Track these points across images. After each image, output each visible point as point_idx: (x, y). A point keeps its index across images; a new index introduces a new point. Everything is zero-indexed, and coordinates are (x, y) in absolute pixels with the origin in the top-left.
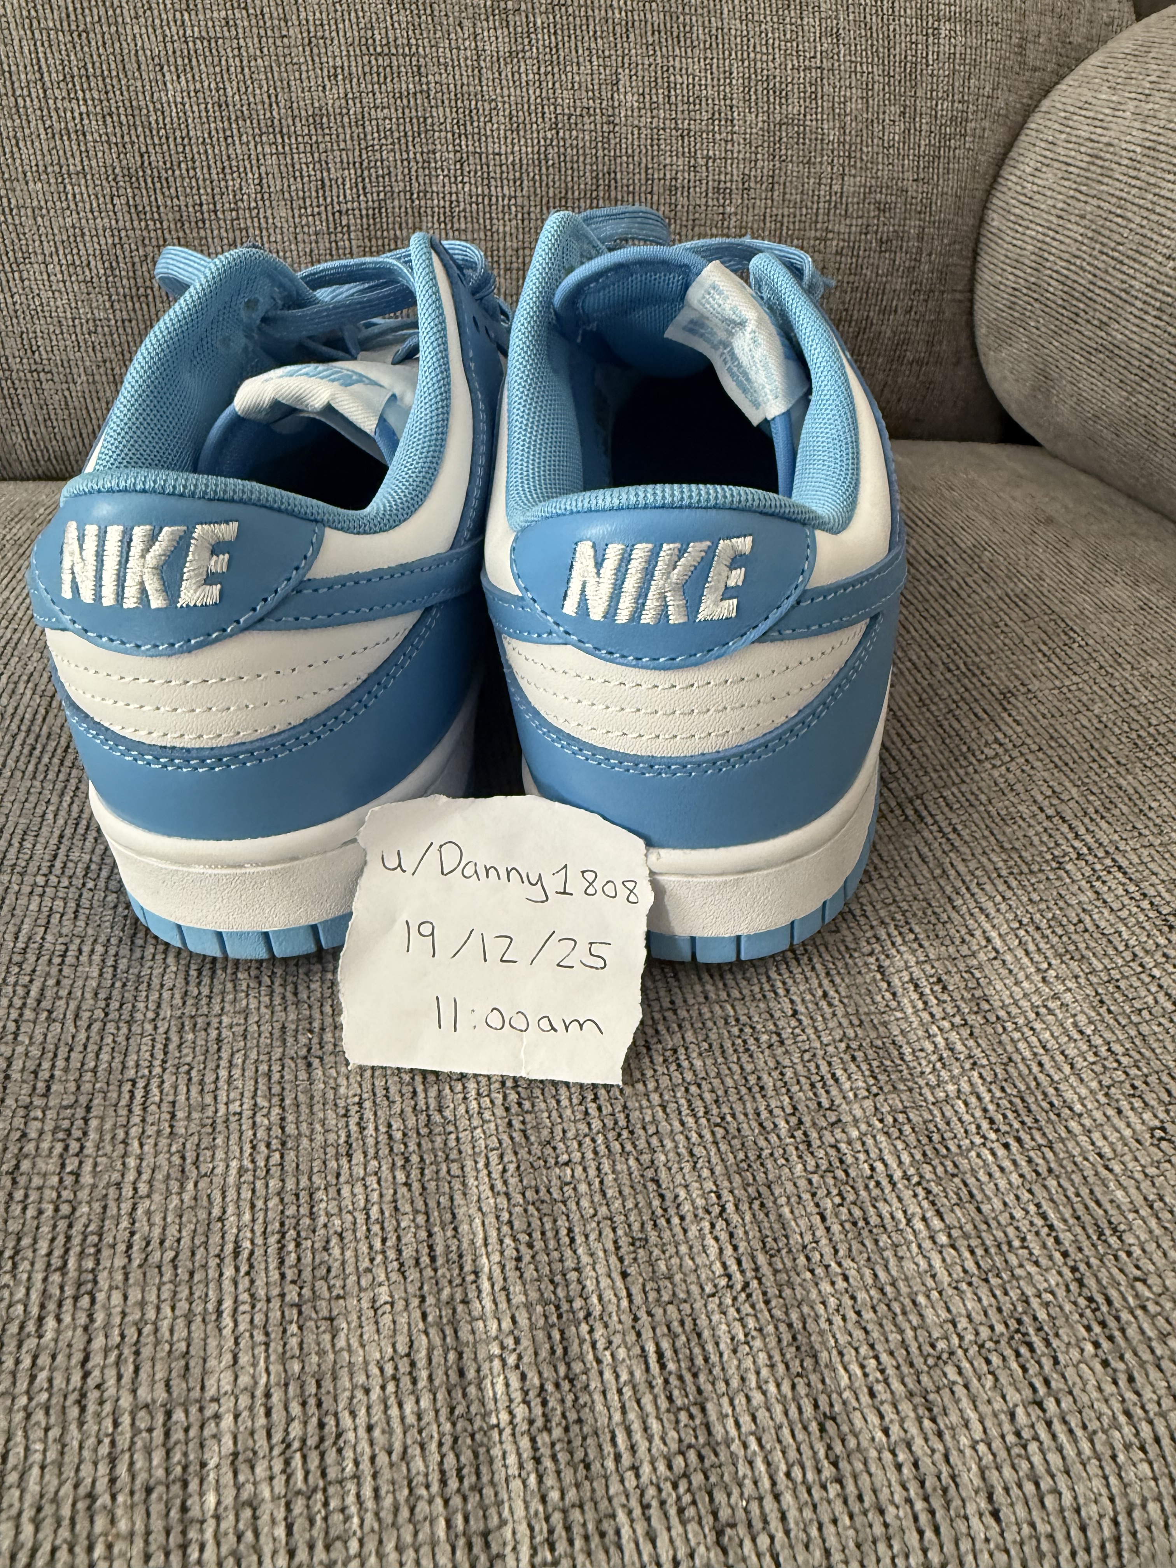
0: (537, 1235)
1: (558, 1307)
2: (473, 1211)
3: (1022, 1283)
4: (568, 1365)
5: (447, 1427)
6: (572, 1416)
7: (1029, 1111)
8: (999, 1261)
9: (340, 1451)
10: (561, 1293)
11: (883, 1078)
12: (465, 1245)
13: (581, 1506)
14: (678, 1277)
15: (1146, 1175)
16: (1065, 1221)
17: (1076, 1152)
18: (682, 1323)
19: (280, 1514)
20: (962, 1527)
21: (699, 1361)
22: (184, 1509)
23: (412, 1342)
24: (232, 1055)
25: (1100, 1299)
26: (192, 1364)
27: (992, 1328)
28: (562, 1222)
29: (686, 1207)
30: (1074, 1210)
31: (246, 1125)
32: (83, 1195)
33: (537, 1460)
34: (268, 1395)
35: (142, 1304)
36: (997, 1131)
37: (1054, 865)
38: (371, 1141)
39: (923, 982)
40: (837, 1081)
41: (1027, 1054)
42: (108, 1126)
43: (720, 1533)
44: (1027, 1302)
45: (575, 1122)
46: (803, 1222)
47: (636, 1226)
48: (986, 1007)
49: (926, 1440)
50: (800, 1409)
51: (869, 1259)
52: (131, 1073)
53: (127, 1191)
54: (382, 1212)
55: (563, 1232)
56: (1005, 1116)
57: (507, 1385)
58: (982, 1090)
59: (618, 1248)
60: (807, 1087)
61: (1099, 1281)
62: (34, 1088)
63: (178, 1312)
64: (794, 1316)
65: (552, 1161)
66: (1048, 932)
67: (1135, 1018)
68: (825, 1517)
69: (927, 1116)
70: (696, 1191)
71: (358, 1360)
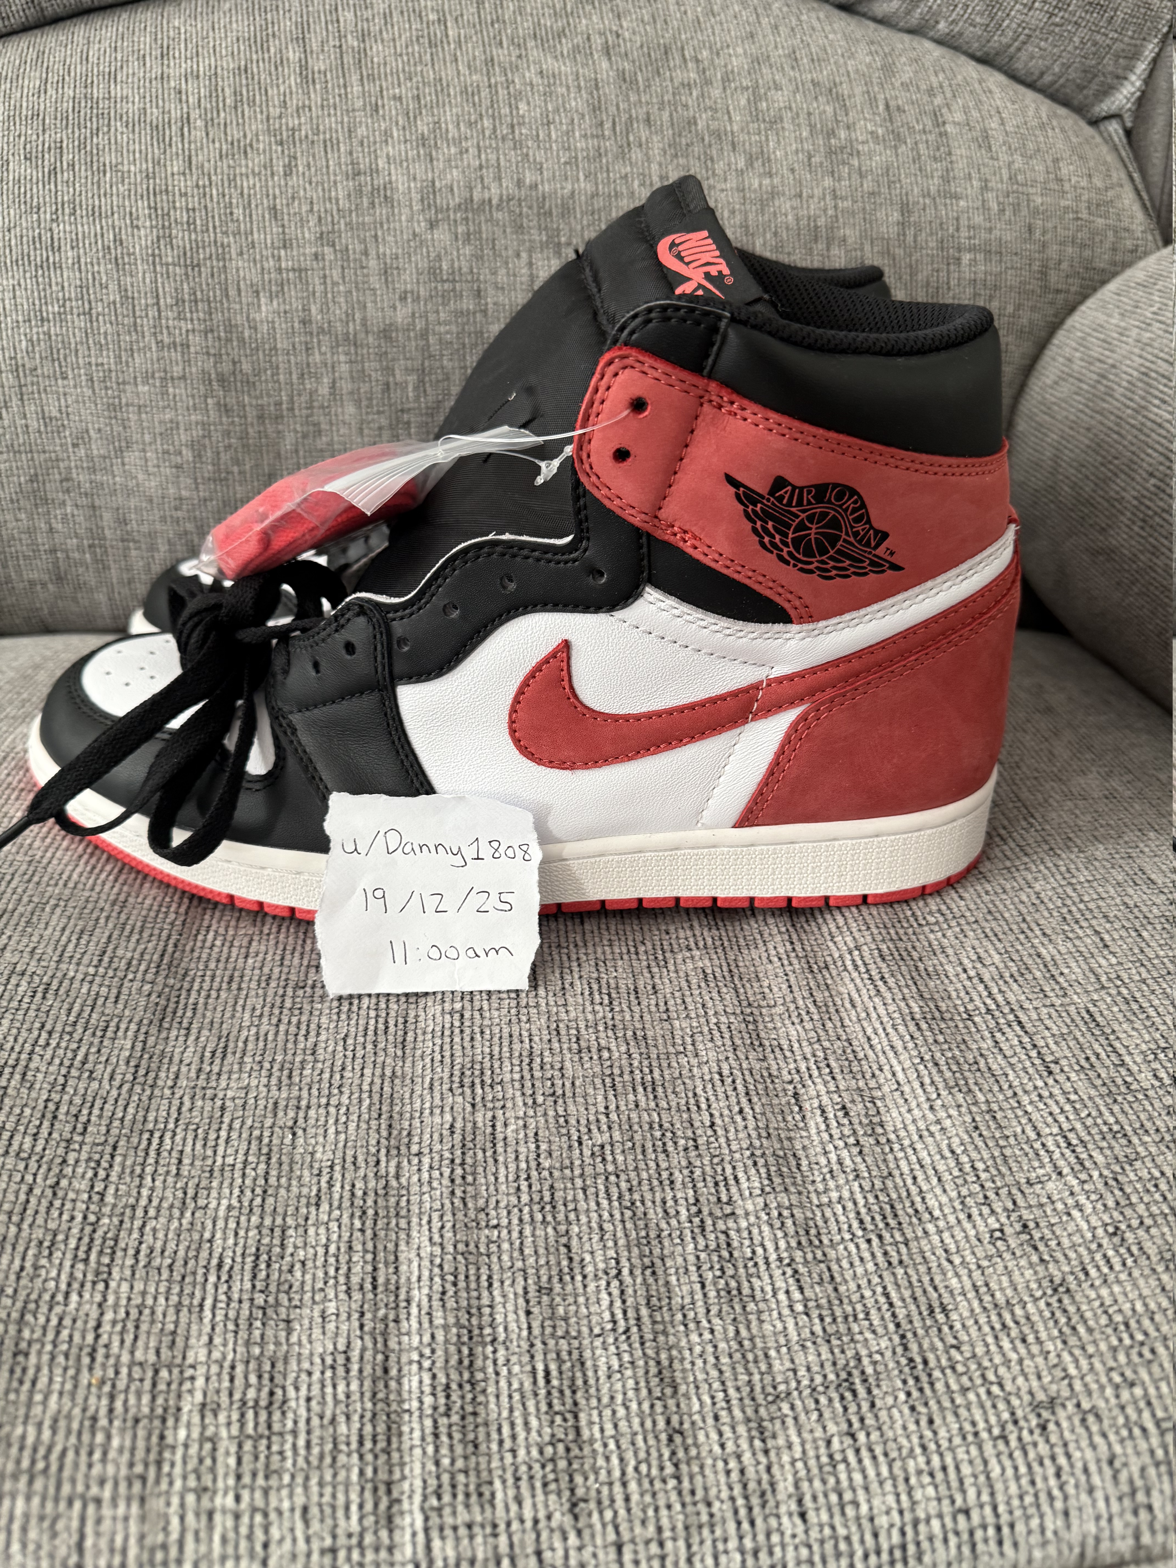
0: (462, 1277)
1: (470, 1332)
2: (413, 1255)
3: (859, 1346)
4: (472, 1373)
5: (369, 1405)
6: (469, 1409)
7: (896, 1215)
8: (842, 1328)
9: (284, 1413)
10: (474, 1321)
11: (777, 1180)
12: (402, 1280)
13: (466, 1472)
14: (573, 1320)
15: (979, 1267)
16: (903, 1300)
17: (927, 1248)
18: (570, 1353)
19: (233, 1449)
20: (773, 1522)
21: (579, 1382)
22: (162, 1437)
23: (349, 1343)
24: (232, 1120)
25: (918, 1360)
26: (178, 1339)
27: (825, 1376)
28: (484, 1271)
29: (589, 1269)
30: (913, 1293)
31: (237, 1174)
32: (107, 1210)
33: (436, 1436)
34: (233, 1367)
35: (144, 1293)
36: (864, 1229)
37: (965, 1016)
38: (336, 1196)
39: (829, 1109)
40: (737, 1181)
41: (906, 1169)
42: (129, 1162)
43: (574, 1505)
44: (859, 1360)
45: (508, 1195)
46: (686, 1289)
47: (544, 1279)
48: (879, 1130)
49: (754, 1454)
50: (654, 1422)
51: (735, 1320)
52: (150, 1126)
53: (140, 1213)
54: (339, 1249)
56: (873, 1219)
57: (421, 1382)
59: (526, 1292)
60: (711, 1184)
61: (920, 1346)
62: (75, 1128)
63: (171, 1303)
64: (663, 1356)
66: (944, 1068)
67: (1002, 1143)
68: (662, 1503)
69: (809, 1215)
70: (599, 1257)
71: (306, 1352)
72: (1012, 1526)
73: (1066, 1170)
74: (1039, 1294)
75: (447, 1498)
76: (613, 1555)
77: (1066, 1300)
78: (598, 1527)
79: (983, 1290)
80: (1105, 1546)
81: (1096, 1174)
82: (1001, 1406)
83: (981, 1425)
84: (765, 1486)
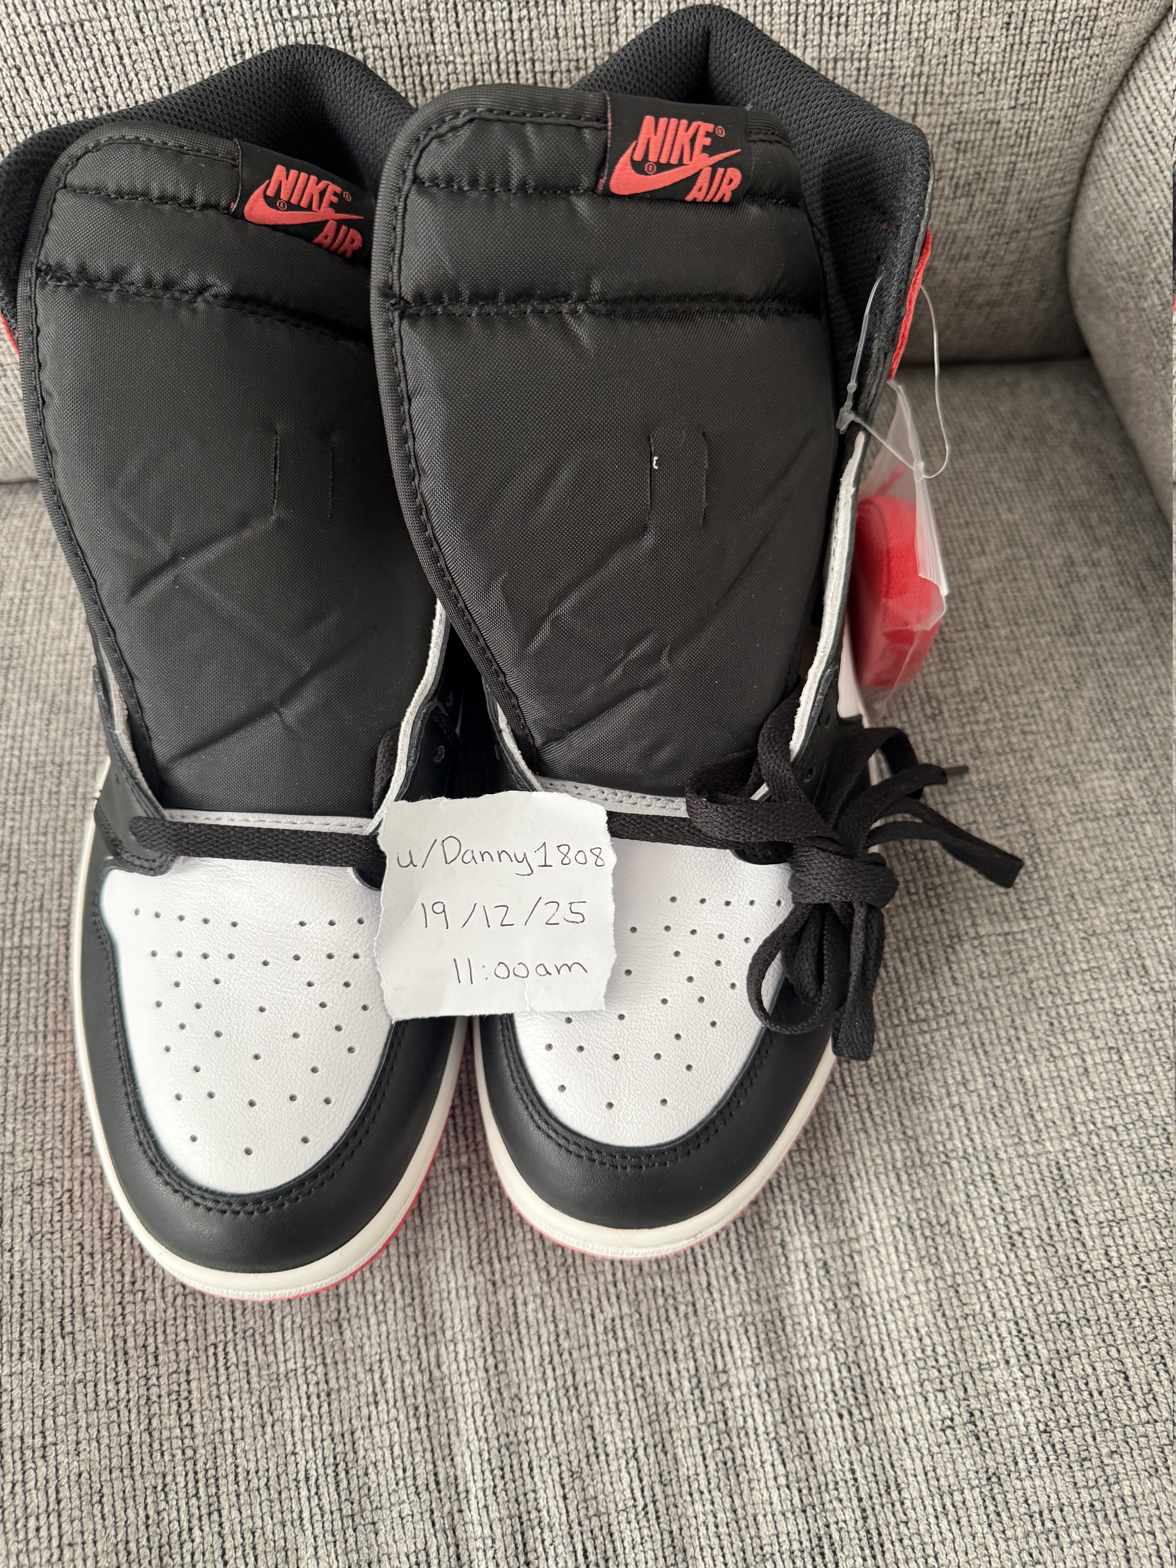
0: (507, 1469)
1: (520, 1518)
2: (464, 1448)
7: (864, 1389)
10: (522, 1508)
11: (765, 1349)
12: (459, 1473)
15: (930, 1451)
16: (866, 1477)
17: (888, 1426)
21: (610, 1553)
25: (875, 1532)
26: (290, 1554)
28: (525, 1459)
29: (611, 1449)
30: (875, 1470)
31: (301, 1380)
32: (199, 1441)
36: (837, 1402)
38: (390, 1394)
39: (812, 1264)
40: (731, 1348)
41: (876, 1338)
42: (204, 1386)
44: (828, 1526)
45: (536, 1380)
46: (690, 1461)
47: (575, 1464)
48: (855, 1290)
51: (730, 1490)
52: (212, 1339)
53: (227, 1436)
54: (402, 1450)
55: (525, 1466)
56: (845, 1393)
58: (834, 1369)
59: (561, 1478)
60: (708, 1352)
63: (275, 1520)
64: (675, 1527)
65: (518, 1411)
66: (918, 1233)
67: (962, 1323)
69: (792, 1382)
70: (618, 1439)
71: (393, 1551)
73: (1013, 1361)
74: (975, 1483)
77: (996, 1491)
79: (931, 1474)
81: (1037, 1368)
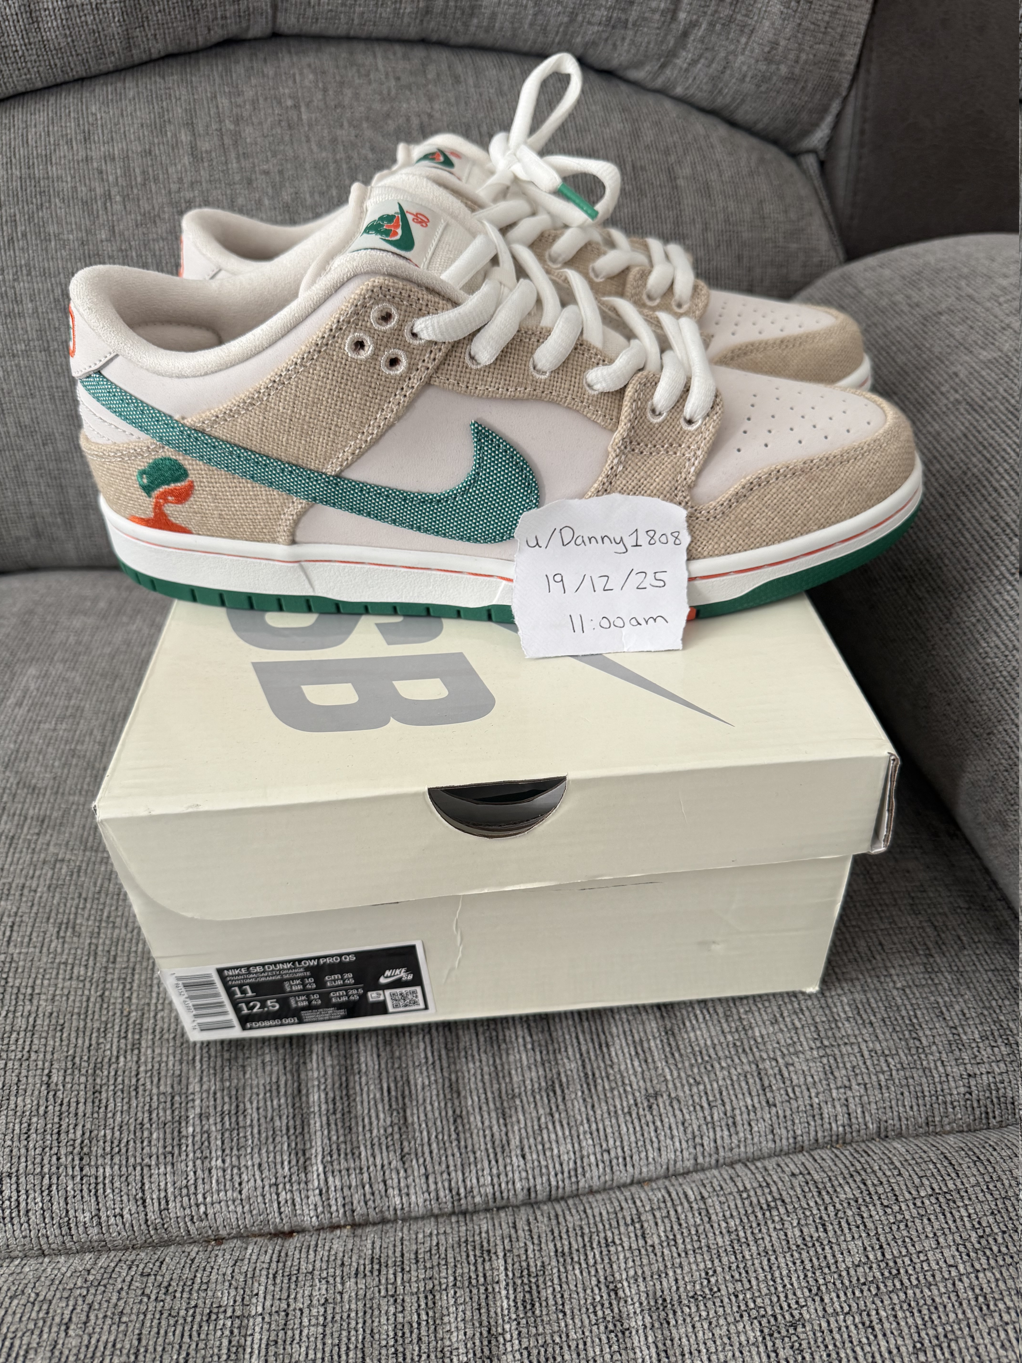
1: (346, 1067)
5: (291, 1110)
6: (346, 1110)
9: (245, 1116)
13: (345, 1143)
14: (403, 1058)
19: (219, 1137)
21: (407, 1092)
22: (180, 1132)
33: (329, 1125)
34: (215, 1093)
43: (403, 1157)
49: (499, 1126)
50: (447, 1112)
57: (319, 1097)
68: (449, 1152)
71: (255, 1083)
72: (631, 1157)
75: (335, 1156)
76: (423, 1180)
78: (416, 1167)
79: (629, 1035)
80: (679, 1164)
82: (630, 1097)
83: (619, 1107)
84: (504, 1141)
